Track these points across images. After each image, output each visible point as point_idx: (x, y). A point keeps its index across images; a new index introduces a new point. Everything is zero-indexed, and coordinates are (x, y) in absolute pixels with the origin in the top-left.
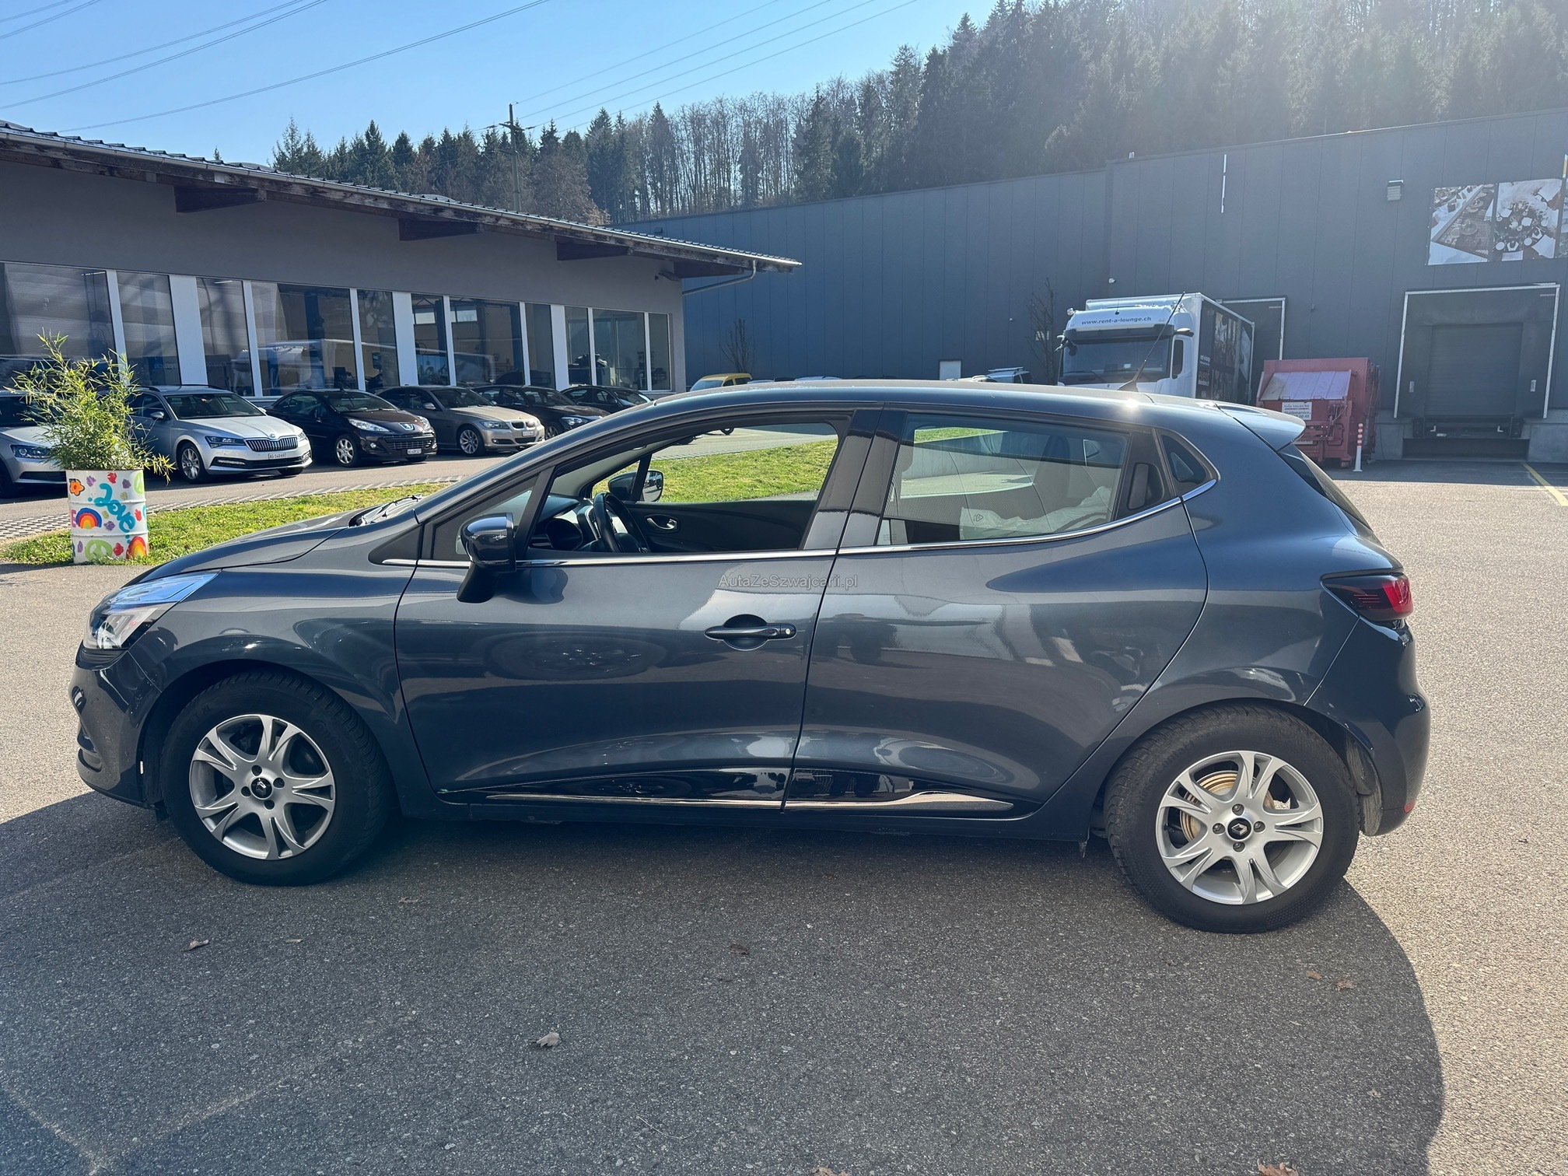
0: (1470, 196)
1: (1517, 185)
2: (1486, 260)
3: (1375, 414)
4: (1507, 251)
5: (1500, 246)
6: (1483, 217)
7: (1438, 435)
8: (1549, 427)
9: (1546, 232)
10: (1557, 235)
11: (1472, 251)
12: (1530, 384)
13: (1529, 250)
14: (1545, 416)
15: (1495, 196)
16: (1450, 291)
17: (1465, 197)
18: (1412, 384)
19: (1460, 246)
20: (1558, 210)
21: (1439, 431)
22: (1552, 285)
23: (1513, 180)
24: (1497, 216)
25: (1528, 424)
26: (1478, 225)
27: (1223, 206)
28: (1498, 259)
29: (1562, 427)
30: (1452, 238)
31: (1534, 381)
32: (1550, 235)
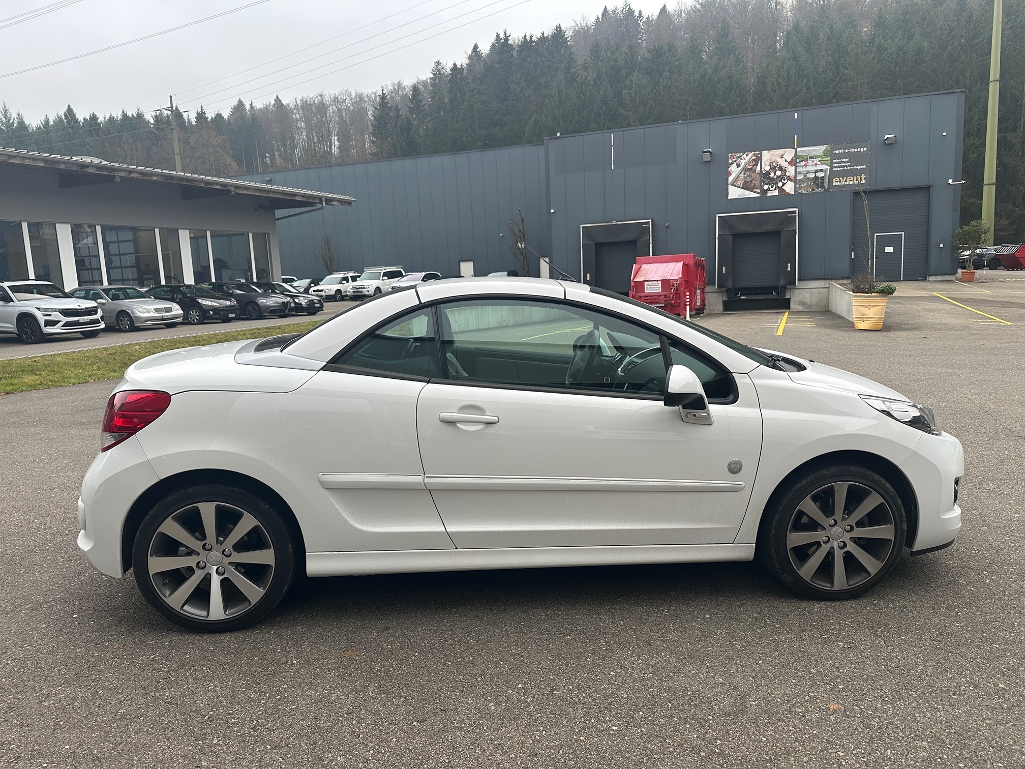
0: (747, 158)
1: (772, 152)
2: (758, 195)
3: (705, 287)
4: (770, 190)
5: (766, 187)
6: (755, 171)
7: (742, 297)
8: (800, 291)
9: (789, 179)
10: (794, 180)
11: (751, 190)
12: (787, 266)
13: (781, 190)
14: (797, 284)
15: (761, 158)
16: (740, 214)
17: (745, 159)
18: (724, 268)
19: (746, 186)
20: (794, 167)
21: (742, 295)
22: (795, 209)
23: (769, 149)
24: (763, 170)
25: (789, 289)
26: (753, 175)
27: (613, 166)
28: (765, 195)
29: (807, 290)
30: (739, 183)
31: (789, 264)
32: (791, 181)
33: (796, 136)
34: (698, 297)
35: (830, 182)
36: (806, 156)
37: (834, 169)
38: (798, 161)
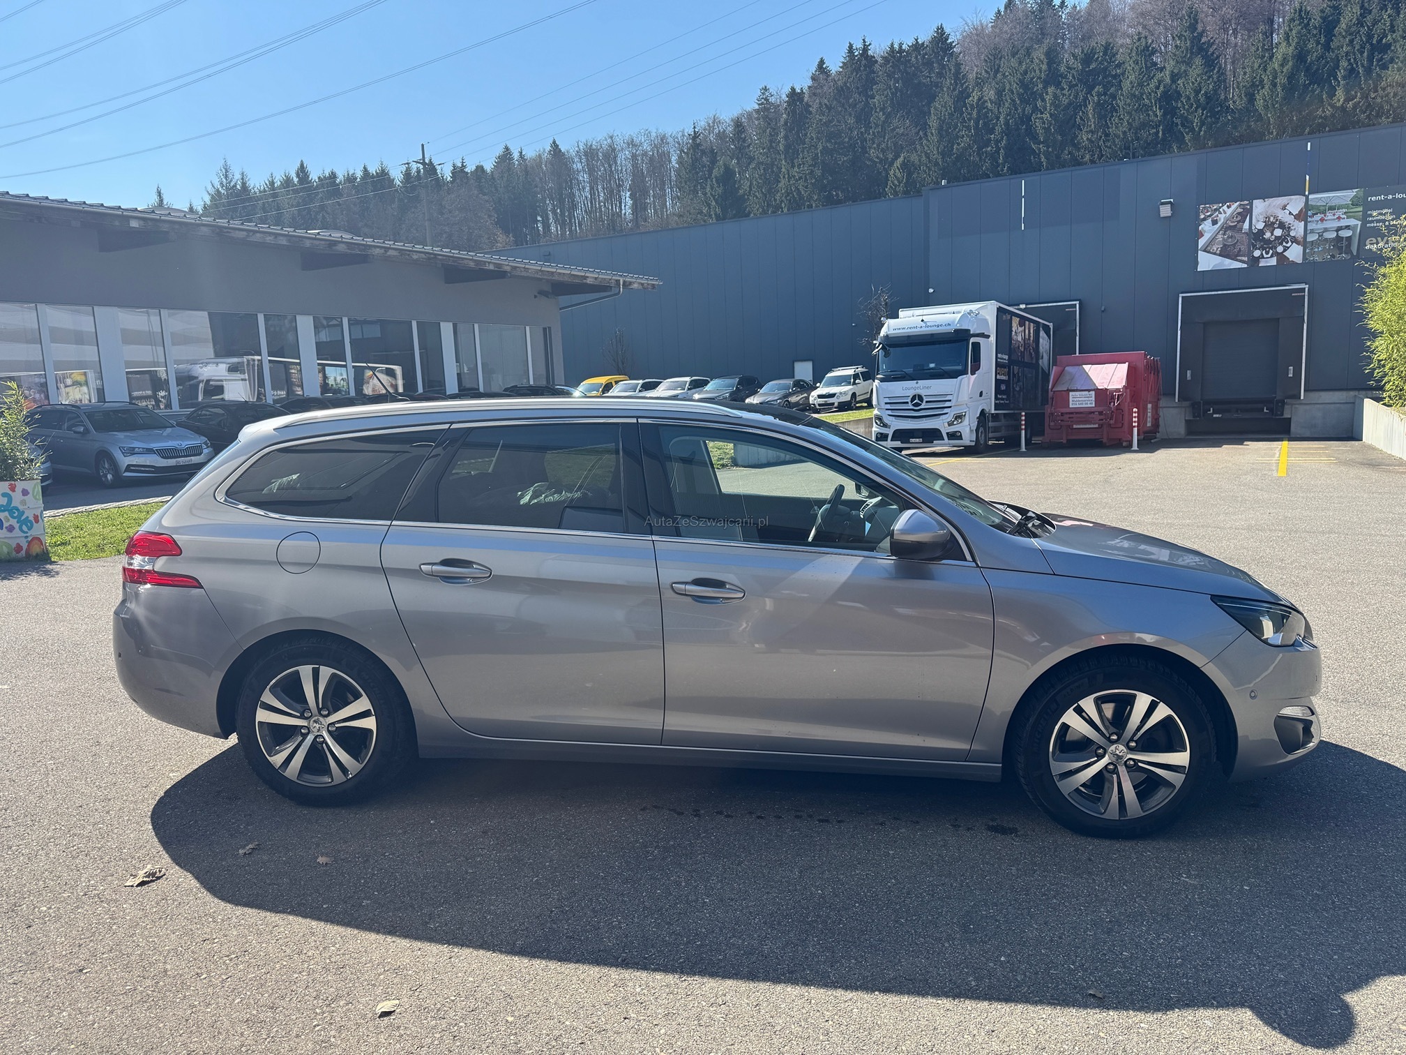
0: (1229, 211)
1: (1269, 201)
2: (1246, 266)
3: (1158, 400)
4: (1263, 257)
5: (1257, 253)
6: (1241, 229)
7: (1215, 416)
8: (1307, 407)
9: (1295, 240)
10: (1304, 243)
11: (1234, 257)
12: (1288, 370)
13: (1281, 257)
14: (1302, 398)
15: (1250, 211)
16: (1216, 293)
17: (1225, 213)
18: (1189, 373)
19: (1225, 253)
20: (1303, 222)
21: (1214, 413)
22: (1302, 286)
23: (1263, 197)
24: (1253, 228)
25: (1288, 404)
26: (1238, 236)
27: (1023, 225)
28: (1256, 265)
29: (1318, 406)
30: (1216, 247)
31: (1291, 368)
32: (1298, 243)
33: (1307, 177)
34: (1149, 414)
35: (1361, 243)
36: (1324, 206)
37: (1368, 225)
38: (1310, 213)
